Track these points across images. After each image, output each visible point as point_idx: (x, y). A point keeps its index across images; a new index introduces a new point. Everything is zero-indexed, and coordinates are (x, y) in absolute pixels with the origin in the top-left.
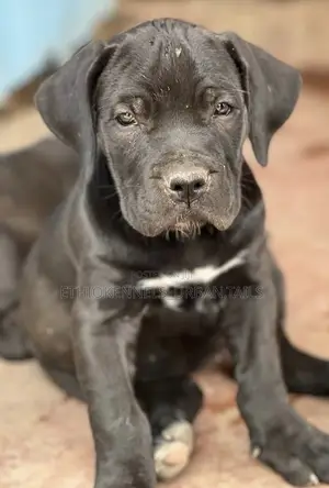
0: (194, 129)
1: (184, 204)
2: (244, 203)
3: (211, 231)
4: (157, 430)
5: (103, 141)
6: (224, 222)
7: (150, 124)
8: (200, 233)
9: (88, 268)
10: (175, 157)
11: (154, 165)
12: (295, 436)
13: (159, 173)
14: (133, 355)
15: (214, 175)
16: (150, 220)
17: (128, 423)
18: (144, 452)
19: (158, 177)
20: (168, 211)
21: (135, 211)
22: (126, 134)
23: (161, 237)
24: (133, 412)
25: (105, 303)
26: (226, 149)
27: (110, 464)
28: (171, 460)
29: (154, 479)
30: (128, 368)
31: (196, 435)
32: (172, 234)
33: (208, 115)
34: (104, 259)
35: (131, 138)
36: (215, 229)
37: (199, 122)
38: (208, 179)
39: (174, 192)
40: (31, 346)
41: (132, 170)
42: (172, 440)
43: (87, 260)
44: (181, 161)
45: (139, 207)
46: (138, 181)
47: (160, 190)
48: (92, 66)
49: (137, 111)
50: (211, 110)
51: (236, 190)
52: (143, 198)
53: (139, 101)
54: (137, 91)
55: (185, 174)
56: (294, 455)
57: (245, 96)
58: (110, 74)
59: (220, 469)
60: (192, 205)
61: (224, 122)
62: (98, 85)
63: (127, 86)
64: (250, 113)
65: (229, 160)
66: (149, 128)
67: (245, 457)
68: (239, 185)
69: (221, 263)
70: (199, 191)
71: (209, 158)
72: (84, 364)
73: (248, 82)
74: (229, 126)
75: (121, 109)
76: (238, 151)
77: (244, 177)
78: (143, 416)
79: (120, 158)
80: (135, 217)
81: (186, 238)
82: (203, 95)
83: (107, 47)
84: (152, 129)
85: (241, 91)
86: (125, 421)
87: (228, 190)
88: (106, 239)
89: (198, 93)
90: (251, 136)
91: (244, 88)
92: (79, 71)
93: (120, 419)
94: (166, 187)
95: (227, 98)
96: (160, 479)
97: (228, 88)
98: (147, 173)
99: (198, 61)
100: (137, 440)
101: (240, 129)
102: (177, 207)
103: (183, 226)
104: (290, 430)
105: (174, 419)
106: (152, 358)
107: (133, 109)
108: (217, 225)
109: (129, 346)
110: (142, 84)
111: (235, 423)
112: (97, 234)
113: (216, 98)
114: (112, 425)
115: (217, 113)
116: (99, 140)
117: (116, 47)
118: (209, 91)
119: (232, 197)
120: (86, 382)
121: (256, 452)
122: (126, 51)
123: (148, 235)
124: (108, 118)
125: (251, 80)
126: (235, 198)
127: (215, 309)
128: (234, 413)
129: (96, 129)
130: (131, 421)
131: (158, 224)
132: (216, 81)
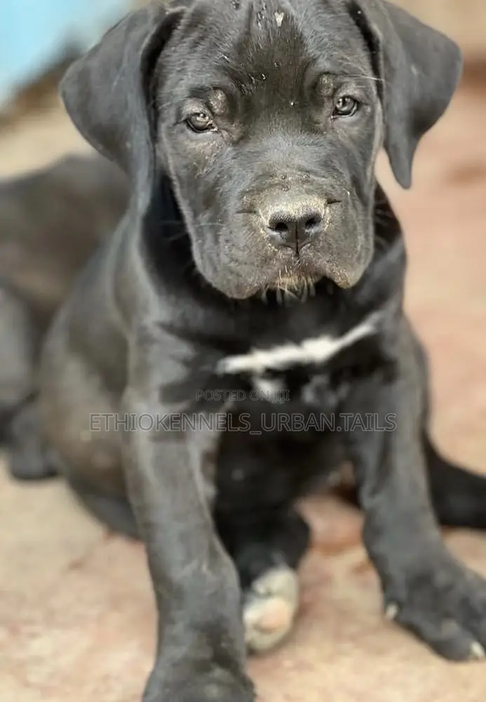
0: (303, 137)
1: (290, 251)
2: (378, 246)
3: (330, 290)
4: (247, 580)
5: (165, 155)
6: (348, 275)
7: (236, 130)
8: (313, 292)
9: (145, 340)
10: (276, 180)
11: (244, 193)
12: (449, 588)
13: (252, 205)
14: (211, 469)
15: (334, 206)
16: (238, 275)
17: (205, 568)
18: (228, 610)
19: (251, 210)
20: (266, 260)
21: (215, 258)
22: (201, 144)
23: (254, 300)
24: (213, 554)
25: (171, 393)
26: (352, 166)
27: (179, 629)
28: (267, 623)
29: (243, 651)
30: (205, 490)
31: (303, 589)
32: (272, 293)
33: (323, 116)
34: (169, 328)
35: (208, 151)
36: (335, 286)
37: (310, 127)
38: (325, 212)
39: (275, 233)
40: (55, 459)
41: (210, 200)
42: (269, 594)
43: (143, 329)
44: (285, 186)
45: (222, 255)
46: (219, 217)
47: (253, 230)
48: (147, 41)
49: (217, 111)
50: (328, 109)
51: (366, 228)
52: (227, 241)
53: (220, 96)
54: (217, 81)
55: (291, 206)
56: (448, 615)
57: (379, 86)
58: (176, 53)
59: (338, 637)
60: (303, 251)
61: (347, 125)
62: (156, 70)
63: (201, 72)
64: (386, 109)
65: (356, 183)
66: (235, 137)
67: (374, 620)
68: (370, 218)
69: (342, 332)
70: (313, 231)
71: (325, 181)
72: (140, 483)
73: (382, 62)
74: (355, 131)
75: (192, 107)
76: (369, 170)
77: (377, 207)
78: (226, 559)
79: (192, 182)
80: (215, 270)
81: (292, 300)
82: (316, 86)
83: (171, 10)
84: (242, 138)
85: (371, 78)
86: (200, 567)
87: (355, 228)
88: (173, 298)
89: (308, 82)
90: (386, 146)
91: (376, 71)
92: (128, 48)
93: (194, 564)
94: (263, 226)
95: (352, 90)
96: (252, 652)
97: (353, 74)
98: (233, 205)
99: (307, 33)
100: (218, 595)
101: (371, 136)
102: (280, 254)
103: (287, 282)
104: (441, 578)
105: (270, 564)
106: (238, 474)
107: (210, 107)
108: (338, 280)
109: (207, 457)
110: (225, 69)
111: (359, 570)
112: (159, 292)
113: (335, 91)
114: (181, 573)
115: (336, 112)
116: (158, 153)
117: (182, 12)
118: (325, 80)
119: (361, 238)
120: (144, 509)
121: (392, 611)
122: (198, 19)
123: (236, 296)
124: (173, 120)
125: (386, 59)
126: (365, 239)
127: (332, 400)
128: (358, 555)
129: (154, 137)
130: (210, 567)
131: (250, 280)
132: (334, 63)
